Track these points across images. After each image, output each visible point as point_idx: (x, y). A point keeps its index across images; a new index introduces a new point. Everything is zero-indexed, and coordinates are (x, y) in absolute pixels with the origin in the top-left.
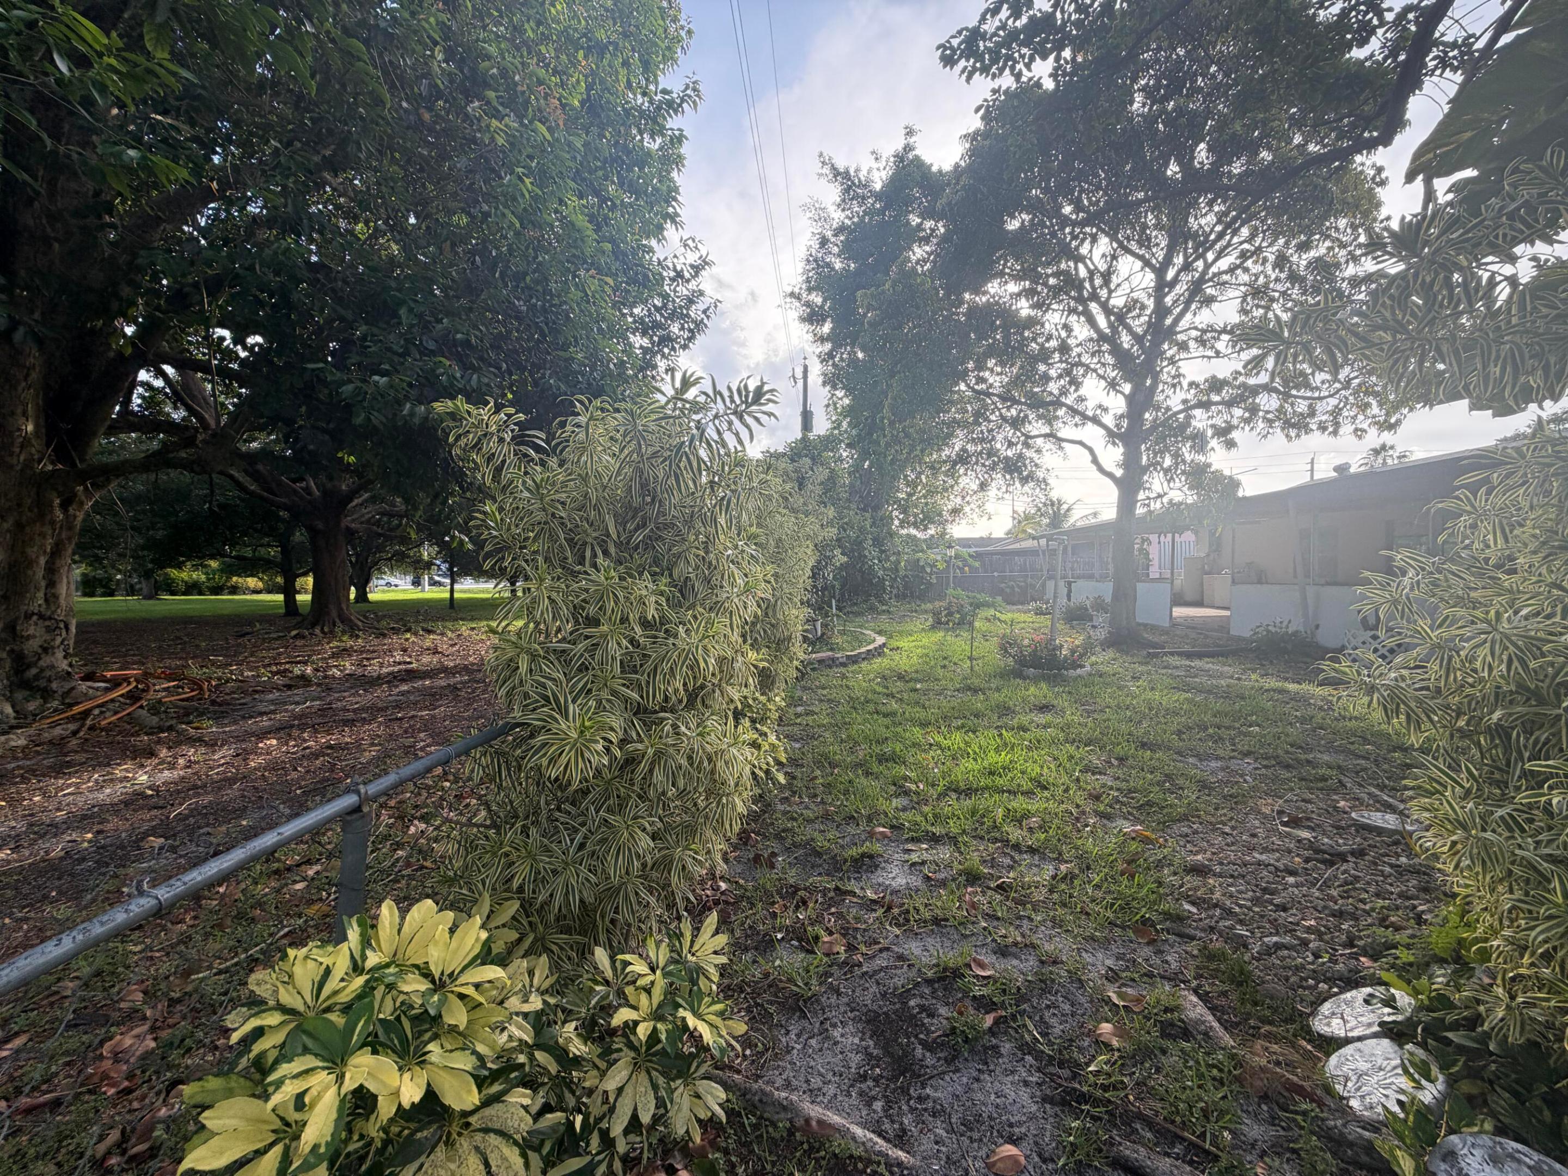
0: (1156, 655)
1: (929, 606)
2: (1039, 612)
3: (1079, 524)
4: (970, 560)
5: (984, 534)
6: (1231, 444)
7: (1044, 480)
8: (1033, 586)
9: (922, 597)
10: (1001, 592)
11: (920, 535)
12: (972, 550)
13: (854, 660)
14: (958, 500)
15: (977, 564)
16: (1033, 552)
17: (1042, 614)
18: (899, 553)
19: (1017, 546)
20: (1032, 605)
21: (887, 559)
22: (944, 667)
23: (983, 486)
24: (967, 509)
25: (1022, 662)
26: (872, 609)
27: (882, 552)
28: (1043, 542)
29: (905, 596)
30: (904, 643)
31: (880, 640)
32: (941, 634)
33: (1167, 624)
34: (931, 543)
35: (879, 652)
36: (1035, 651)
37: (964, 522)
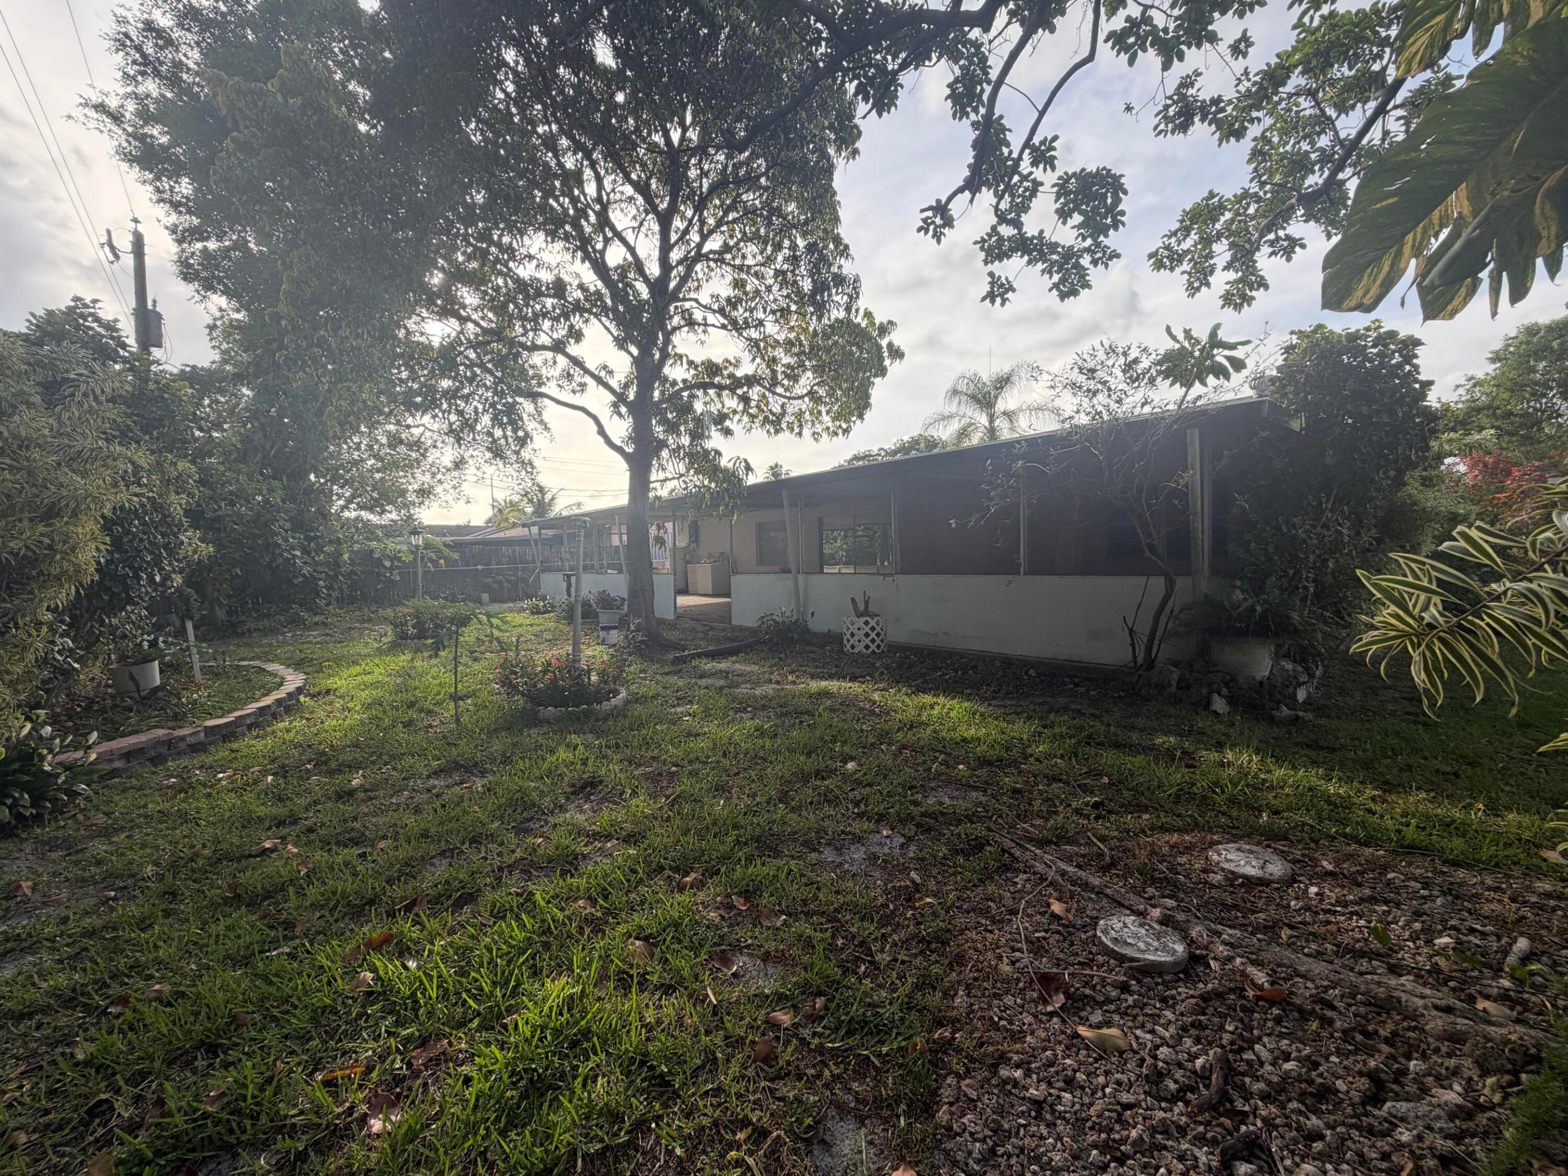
0: (683, 660)
1: (389, 612)
2: (536, 611)
3: (565, 514)
4: (446, 551)
5: (461, 522)
6: (728, 432)
7: (530, 463)
8: (524, 580)
9: (380, 600)
10: (486, 588)
11: (374, 518)
12: (448, 539)
13: (228, 734)
14: (427, 478)
15: (456, 556)
16: (523, 542)
17: (539, 612)
18: (339, 541)
19: (501, 535)
20: (526, 604)
21: (320, 549)
22: (408, 724)
23: (459, 464)
24: (439, 489)
25: (536, 698)
26: (295, 622)
27: (309, 539)
28: (535, 530)
29: (352, 600)
30: (339, 682)
31: (294, 680)
32: (408, 657)
33: (671, 616)
34: (391, 531)
35: (289, 706)
36: (554, 681)
37: (435, 504)
